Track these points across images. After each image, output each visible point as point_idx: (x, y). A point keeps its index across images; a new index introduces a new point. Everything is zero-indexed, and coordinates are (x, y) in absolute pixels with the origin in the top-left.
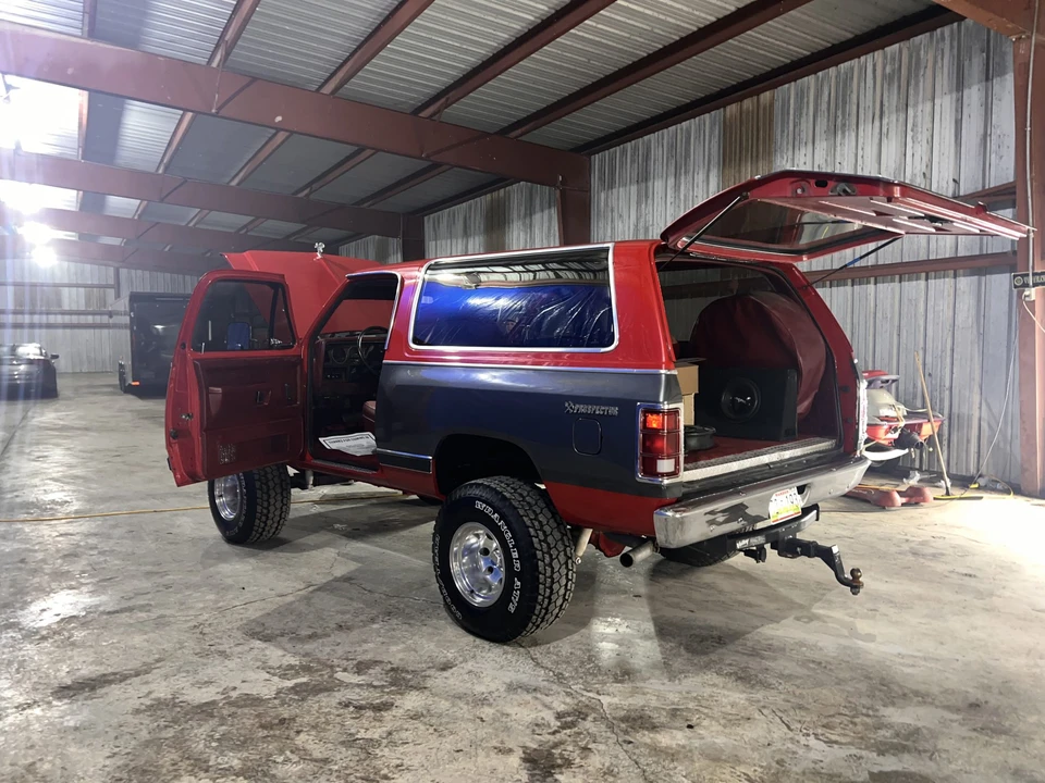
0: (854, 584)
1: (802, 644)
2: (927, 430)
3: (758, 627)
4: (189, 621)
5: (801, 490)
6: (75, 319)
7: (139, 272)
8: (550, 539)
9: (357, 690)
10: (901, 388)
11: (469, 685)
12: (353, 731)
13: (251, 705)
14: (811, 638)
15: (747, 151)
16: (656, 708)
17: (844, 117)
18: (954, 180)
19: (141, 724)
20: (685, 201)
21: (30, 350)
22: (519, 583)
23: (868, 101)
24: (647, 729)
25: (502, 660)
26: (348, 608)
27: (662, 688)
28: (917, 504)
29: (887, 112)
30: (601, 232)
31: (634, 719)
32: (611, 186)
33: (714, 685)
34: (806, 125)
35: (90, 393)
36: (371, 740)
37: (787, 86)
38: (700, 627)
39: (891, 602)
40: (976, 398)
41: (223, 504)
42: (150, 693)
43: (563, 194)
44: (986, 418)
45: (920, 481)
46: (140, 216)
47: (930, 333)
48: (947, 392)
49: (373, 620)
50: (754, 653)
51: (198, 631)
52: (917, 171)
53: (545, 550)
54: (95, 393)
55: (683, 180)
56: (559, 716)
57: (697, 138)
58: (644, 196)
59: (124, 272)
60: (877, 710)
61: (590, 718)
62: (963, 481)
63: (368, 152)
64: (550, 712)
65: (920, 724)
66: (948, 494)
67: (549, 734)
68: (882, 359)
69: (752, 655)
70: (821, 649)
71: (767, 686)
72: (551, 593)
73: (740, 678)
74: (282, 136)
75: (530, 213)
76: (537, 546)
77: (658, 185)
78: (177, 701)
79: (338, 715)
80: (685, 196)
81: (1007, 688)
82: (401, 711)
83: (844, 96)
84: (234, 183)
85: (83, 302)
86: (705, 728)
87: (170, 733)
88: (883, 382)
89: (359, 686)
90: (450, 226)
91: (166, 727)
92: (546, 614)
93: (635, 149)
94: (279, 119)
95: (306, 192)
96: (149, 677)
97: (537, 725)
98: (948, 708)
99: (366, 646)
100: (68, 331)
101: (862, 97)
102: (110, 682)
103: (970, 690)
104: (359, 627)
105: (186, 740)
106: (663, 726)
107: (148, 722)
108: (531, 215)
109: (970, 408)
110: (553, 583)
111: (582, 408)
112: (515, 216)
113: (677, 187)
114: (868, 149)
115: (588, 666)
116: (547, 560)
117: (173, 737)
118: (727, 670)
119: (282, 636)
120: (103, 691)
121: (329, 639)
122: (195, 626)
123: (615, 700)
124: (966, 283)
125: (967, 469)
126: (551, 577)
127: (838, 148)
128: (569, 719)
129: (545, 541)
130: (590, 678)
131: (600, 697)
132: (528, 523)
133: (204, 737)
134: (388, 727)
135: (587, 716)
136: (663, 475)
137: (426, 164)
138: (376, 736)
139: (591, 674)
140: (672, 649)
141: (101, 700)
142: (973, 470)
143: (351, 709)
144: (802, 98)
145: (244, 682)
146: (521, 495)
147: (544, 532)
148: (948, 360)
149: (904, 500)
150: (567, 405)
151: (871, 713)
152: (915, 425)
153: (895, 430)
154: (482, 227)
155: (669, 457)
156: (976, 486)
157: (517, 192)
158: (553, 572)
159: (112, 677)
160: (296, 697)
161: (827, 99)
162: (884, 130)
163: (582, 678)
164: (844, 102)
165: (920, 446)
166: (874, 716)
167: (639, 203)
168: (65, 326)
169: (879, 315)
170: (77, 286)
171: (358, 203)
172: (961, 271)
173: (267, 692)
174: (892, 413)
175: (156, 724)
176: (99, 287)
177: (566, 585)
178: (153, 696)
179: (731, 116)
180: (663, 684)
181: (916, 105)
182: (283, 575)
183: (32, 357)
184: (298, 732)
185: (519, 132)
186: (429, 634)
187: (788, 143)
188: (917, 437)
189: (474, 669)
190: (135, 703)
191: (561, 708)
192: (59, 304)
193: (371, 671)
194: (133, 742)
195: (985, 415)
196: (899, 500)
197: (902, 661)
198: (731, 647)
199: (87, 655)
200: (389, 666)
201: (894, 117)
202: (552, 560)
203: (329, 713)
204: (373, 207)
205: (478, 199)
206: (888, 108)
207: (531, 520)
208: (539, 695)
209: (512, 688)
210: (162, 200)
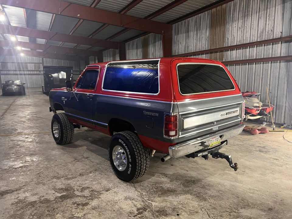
0: (235, 168)
1: (219, 184)
2: (268, 110)
3: (206, 177)
4: (37, 172)
5: (221, 137)
6: (32, 72)
7: (49, 59)
8: (141, 152)
9: (79, 198)
10: (262, 97)
11: (113, 197)
12: (74, 213)
13: (47, 203)
14: (222, 182)
15: (218, 23)
16: (169, 207)
17: (247, 12)
18: (281, 32)
19: (12, 209)
20: (199, 39)
21: (18, 82)
22: (131, 165)
23: (255, 7)
24: (164, 215)
25: (125, 188)
26: (85, 168)
27: (172, 199)
28: (264, 133)
29: (261, 11)
30: (175, 48)
31: (161, 211)
32: (178, 34)
33: (189, 199)
34: (236, 14)
35: (34, 94)
36: (78, 217)
37: (230, 2)
38: (189, 177)
39: (250, 169)
40: (285, 100)
41: (56, 133)
42: (18, 197)
43: (164, 37)
44: (288, 106)
45: (266, 125)
46: (46, 43)
47: (271, 80)
48: (276, 98)
49: (91, 172)
50: (204, 187)
51: (38, 175)
52: (269, 29)
53: (139, 156)
54: (35, 94)
55: (199, 32)
56: (138, 210)
57: (203, 19)
58: (188, 37)
59: (44, 59)
60: (239, 210)
61: (147, 211)
62: (279, 125)
63: (106, 25)
64: (136, 208)
65: (252, 216)
66: (274, 130)
67: (133, 216)
68: (257, 88)
69: (203, 188)
70: (225, 186)
71: (205, 200)
72: (141, 168)
73: (197, 196)
74: (82, 20)
75: (155, 42)
76: (136, 154)
77: (191, 34)
78: (25, 200)
79: (71, 207)
80: (199, 37)
81: (282, 202)
82: (90, 206)
83: (248, 5)
84: (70, 34)
85: (33, 68)
86: (183, 215)
87: (19, 213)
88: (256, 95)
89: (80, 196)
90: (133, 46)
91: (19, 210)
92: (139, 174)
93: (185, 23)
94: (79, 15)
95: (91, 36)
96: (20, 192)
97: (130, 213)
98: (262, 210)
99: (87, 182)
100: (30, 76)
101: (253, 6)
102: (8, 193)
103: (270, 203)
104: (86, 175)
105: (24, 215)
106: (170, 214)
107: (14, 208)
108: (155, 43)
109: (283, 103)
110: (141, 165)
111: (148, 113)
112: (151, 43)
113: (197, 34)
114: (255, 22)
115: (151, 191)
116: (139, 158)
117: (20, 214)
118: (194, 193)
119: (63, 177)
120: (5, 196)
121: (76, 179)
122: (38, 173)
123: (157, 204)
124: (283, 64)
125: (281, 122)
126: (141, 164)
127: (246, 22)
128: (141, 211)
129: (139, 153)
130: (151, 195)
131: (152, 203)
132: (134, 147)
133: (29, 214)
134: (85, 212)
135: (147, 210)
136: (171, 136)
137: (123, 28)
138: (80, 216)
139: (151, 194)
140: (179, 184)
141: (4, 199)
142: (282, 122)
143: (76, 205)
144: (235, 6)
145: (47, 194)
146: (132, 138)
147: (139, 150)
148: (277, 88)
149: (260, 132)
150: (144, 112)
151: (236, 211)
152: (265, 109)
153: (258, 110)
154: (141, 46)
155: (173, 130)
156: (283, 127)
157: (151, 36)
158: (141, 162)
159: (9, 191)
160: (60, 200)
161: (243, 7)
162: (260, 16)
163: (148, 195)
164: (248, 8)
165: (266, 115)
166: (238, 212)
167: (186, 39)
168: (29, 74)
169: (256, 74)
170: (32, 63)
171: (106, 39)
172: (282, 61)
173: (52, 198)
174: (257, 105)
175: (16, 209)
176: (38, 63)
177: (146, 166)
178: (19, 199)
179: (213, 12)
180: (173, 198)
181: (270, 8)
182: (69, 156)
183: (18, 84)
184: (57, 214)
185: (150, 18)
186: (106, 178)
187: (230, 20)
188: (265, 112)
189: (116, 191)
190: (13, 201)
191: (139, 206)
192: (27, 68)
193: (85, 191)
194: (8, 215)
195: (287, 105)
196: (258, 132)
197: (250, 191)
198: (197, 185)
199: (5, 183)
200: (91, 189)
201: (263, 12)
202: (141, 158)
203: (69, 206)
204: (110, 41)
205: (140, 38)
206: (261, 9)
207: (135, 146)
208: (134, 201)
209: (126, 198)
210: (50, 39)
